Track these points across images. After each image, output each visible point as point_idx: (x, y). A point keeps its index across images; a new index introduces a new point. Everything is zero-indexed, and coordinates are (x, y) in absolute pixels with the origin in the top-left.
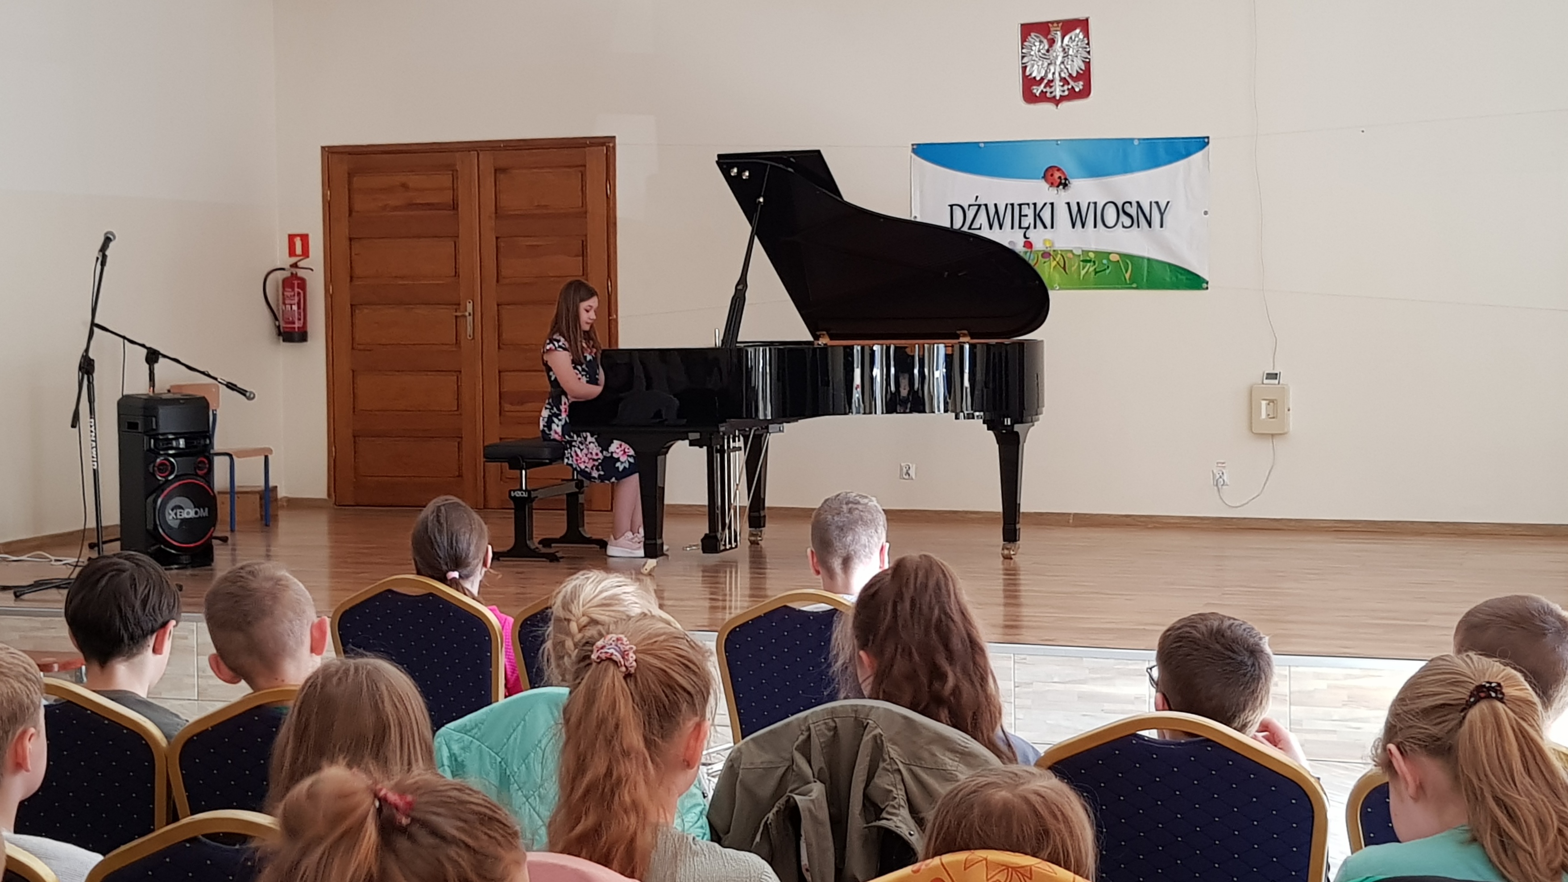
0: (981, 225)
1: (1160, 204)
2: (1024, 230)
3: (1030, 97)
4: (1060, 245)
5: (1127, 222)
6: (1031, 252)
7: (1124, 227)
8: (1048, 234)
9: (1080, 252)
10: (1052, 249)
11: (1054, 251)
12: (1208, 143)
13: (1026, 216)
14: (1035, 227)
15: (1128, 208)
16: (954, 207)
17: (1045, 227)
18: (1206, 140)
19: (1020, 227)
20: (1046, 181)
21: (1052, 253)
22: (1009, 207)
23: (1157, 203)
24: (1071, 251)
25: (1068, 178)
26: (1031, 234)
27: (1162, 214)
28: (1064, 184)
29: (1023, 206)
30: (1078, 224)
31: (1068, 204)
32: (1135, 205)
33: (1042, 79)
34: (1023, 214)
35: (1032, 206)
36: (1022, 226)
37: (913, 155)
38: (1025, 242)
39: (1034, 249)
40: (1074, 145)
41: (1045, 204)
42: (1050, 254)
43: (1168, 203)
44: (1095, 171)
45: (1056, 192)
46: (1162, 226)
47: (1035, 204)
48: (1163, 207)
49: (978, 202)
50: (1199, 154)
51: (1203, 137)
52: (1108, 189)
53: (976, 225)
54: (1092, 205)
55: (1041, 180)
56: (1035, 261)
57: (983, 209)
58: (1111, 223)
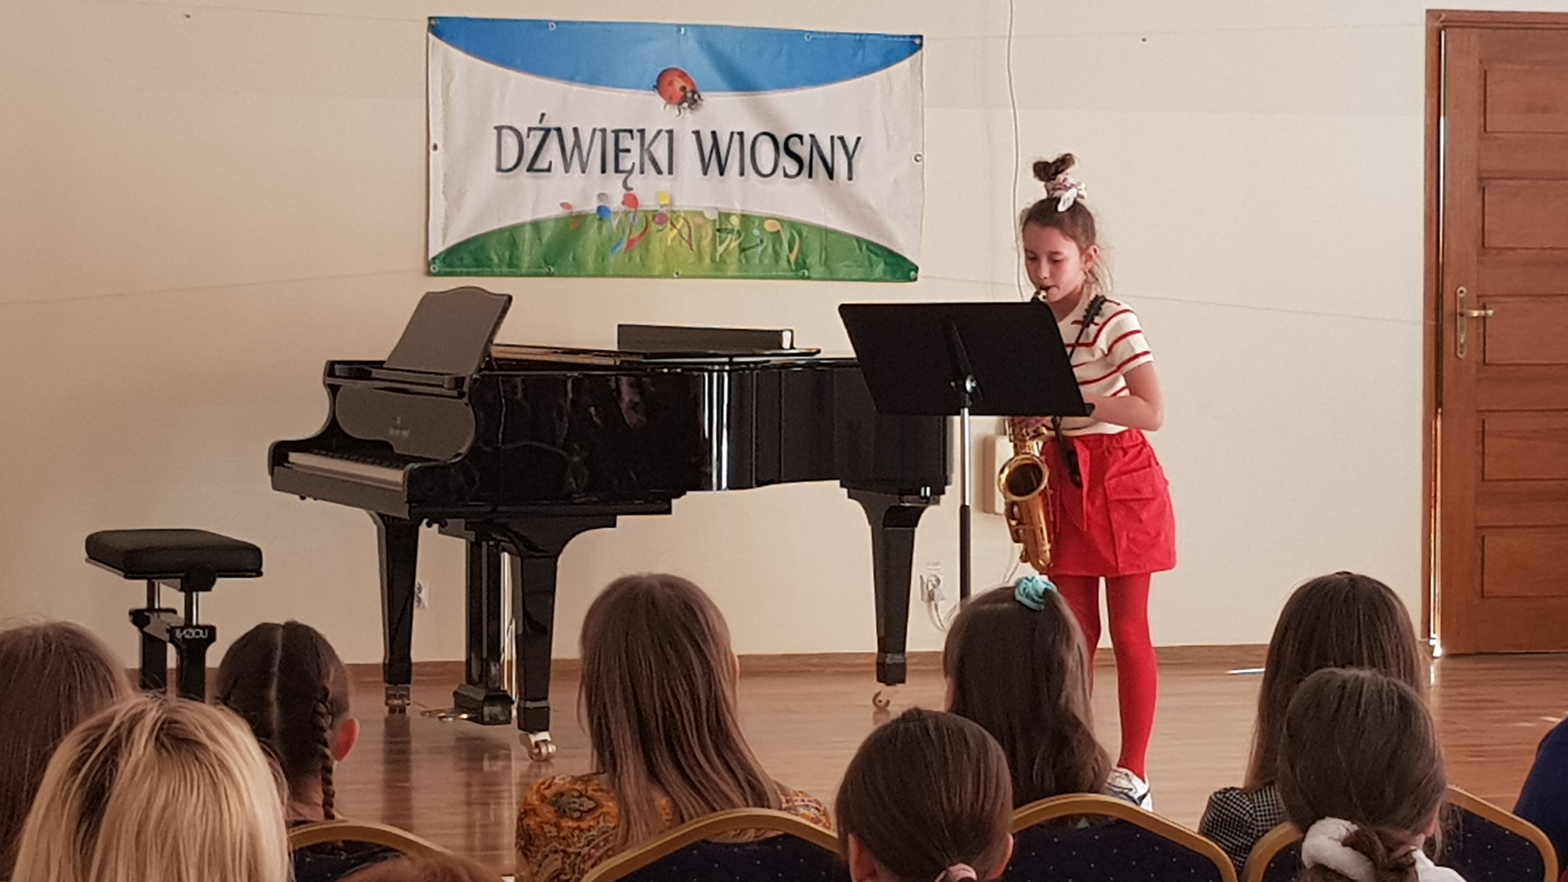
0: (551, 162)
1: (846, 139)
2: (624, 175)
4: (683, 203)
5: (792, 167)
6: (636, 212)
7: (786, 175)
8: (664, 183)
9: (715, 216)
10: (670, 209)
11: (674, 212)
12: (921, 46)
13: (628, 151)
14: (642, 172)
15: (795, 147)
16: (504, 131)
17: (659, 172)
18: (917, 41)
19: (617, 170)
20: (661, 94)
21: (669, 215)
23: (841, 139)
24: (701, 214)
25: (698, 89)
26: (635, 181)
27: (850, 158)
28: (689, 99)
29: (621, 135)
30: (714, 168)
31: (697, 133)
32: (807, 140)
34: (621, 147)
35: (637, 135)
36: (621, 168)
37: (431, 36)
38: (625, 196)
39: (640, 208)
40: (709, 35)
41: (659, 132)
42: (667, 219)
43: (859, 139)
44: (741, 83)
45: (677, 112)
46: (850, 179)
47: (642, 132)
48: (851, 146)
49: (545, 124)
50: (906, 63)
51: (912, 37)
52: (763, 112)
53: (542, 164)
54: (736, 137)
55: (652, 92)
56: (642, 230)
57: (553, 136)
58: (766, 169)
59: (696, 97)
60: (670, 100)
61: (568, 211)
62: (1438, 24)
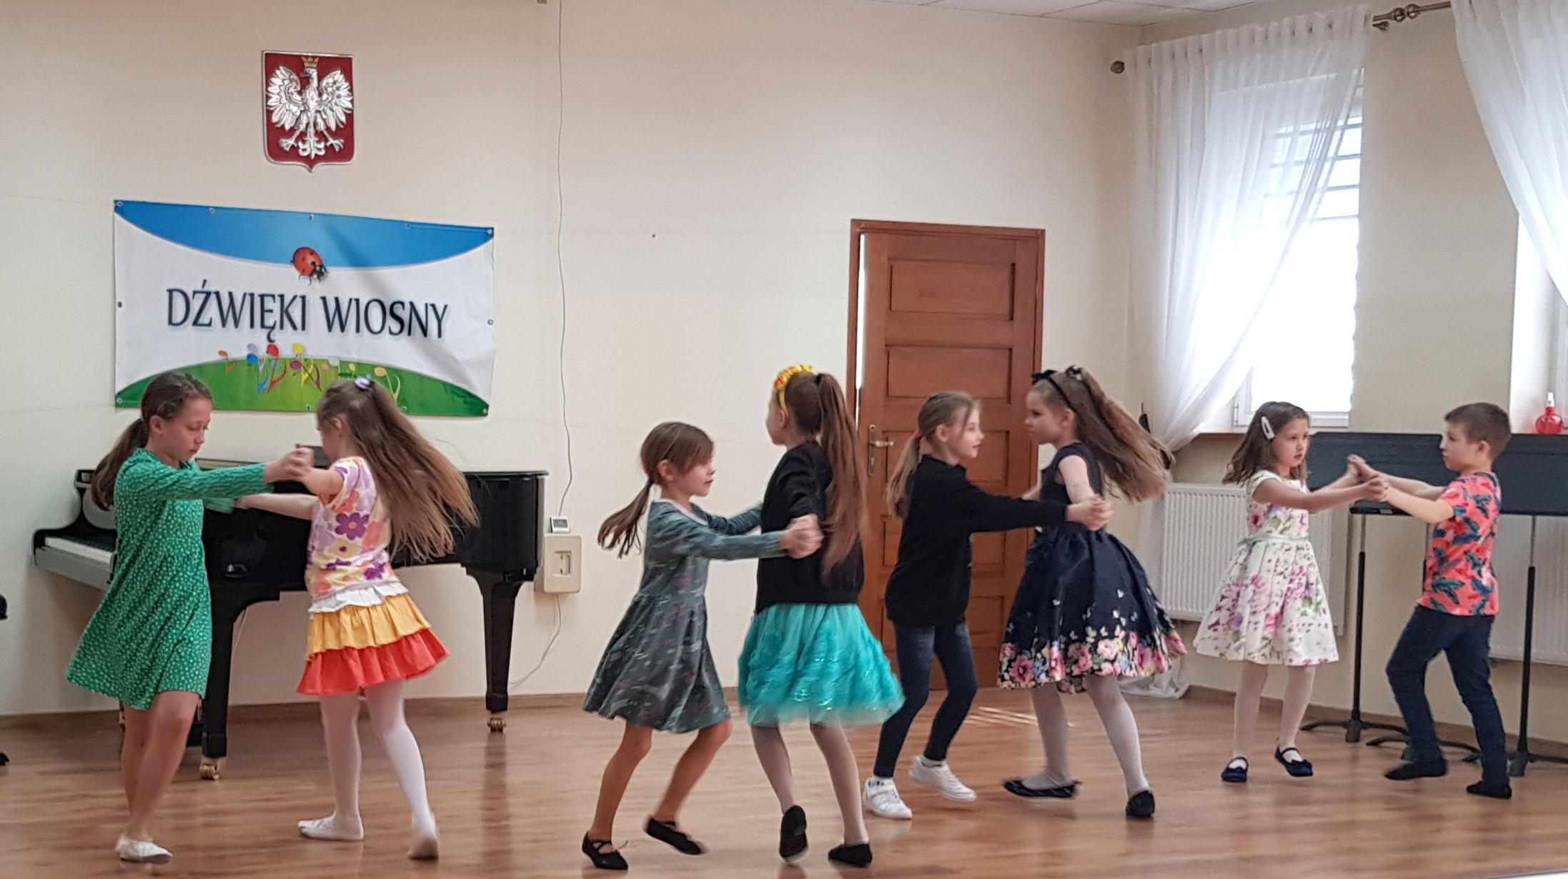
0: (211, 319)
1: (437, 308)
2: (268, 330)
3: (276, 152)
4: (314, 352)
5: (395, 327)
6: (276, 360)
7: (391, 333)
8: (298, 337)
9: (337, 363)
10: (302, 357)
11: (306, 360)
12: (492, 235)
13: (271, 311)
14: (282, 327)
15: (398, 310)
16: (175, 294)
17: (295, 327)
18: (490, 232)
19: (263, 326)
20: (297, 267)
21: (302, 362)
22: (248, 298)
23: (433, 306)
24: (327, 361)
25: (324, 264)
26: (277, 336)
27: (439, 321)
28: (317, 271)
29: (266, 299)
30: (336, 325)
31: (324, 299)
32: (408, 306)
33: (292, 130)
34: (266, 307)
35: (278, 299)
36: (266, 324)
37: (116, 215)
38: (269, 347)
39: (279, 356)
40: (330, 222)
41: (295, 297)
42: (300, 364)
43: (446, 307)
44: (357, 260)
45: (308, 282)
46: (440, 335)
47: (282, 296)
48: (440, 311)
49: (207, 288)
50: (481, 249)
51: (486, 229)
52: (374, 283)
53: (204, 319)
54: (354, 303)
55: (289, 265)
56: (282, 373)
57: (213, 298)
58: (376, 327)
59: (323, 270)
60: (303, 272)
61: (225, 357)
62: (858, 230)
